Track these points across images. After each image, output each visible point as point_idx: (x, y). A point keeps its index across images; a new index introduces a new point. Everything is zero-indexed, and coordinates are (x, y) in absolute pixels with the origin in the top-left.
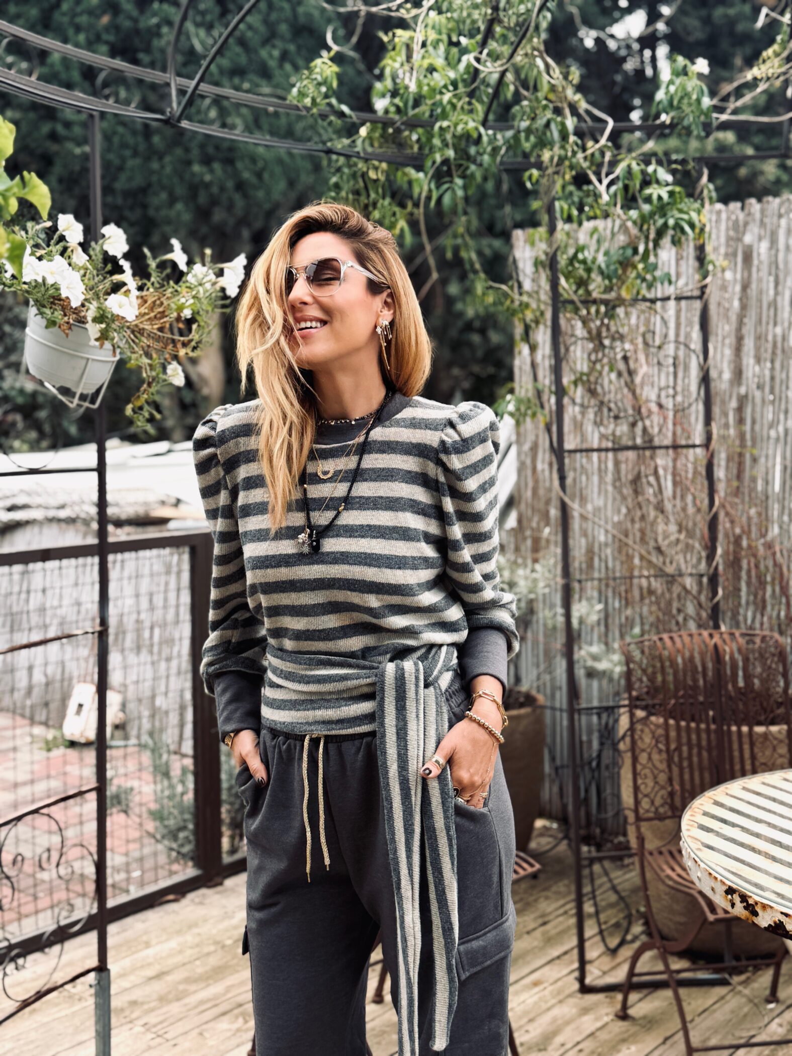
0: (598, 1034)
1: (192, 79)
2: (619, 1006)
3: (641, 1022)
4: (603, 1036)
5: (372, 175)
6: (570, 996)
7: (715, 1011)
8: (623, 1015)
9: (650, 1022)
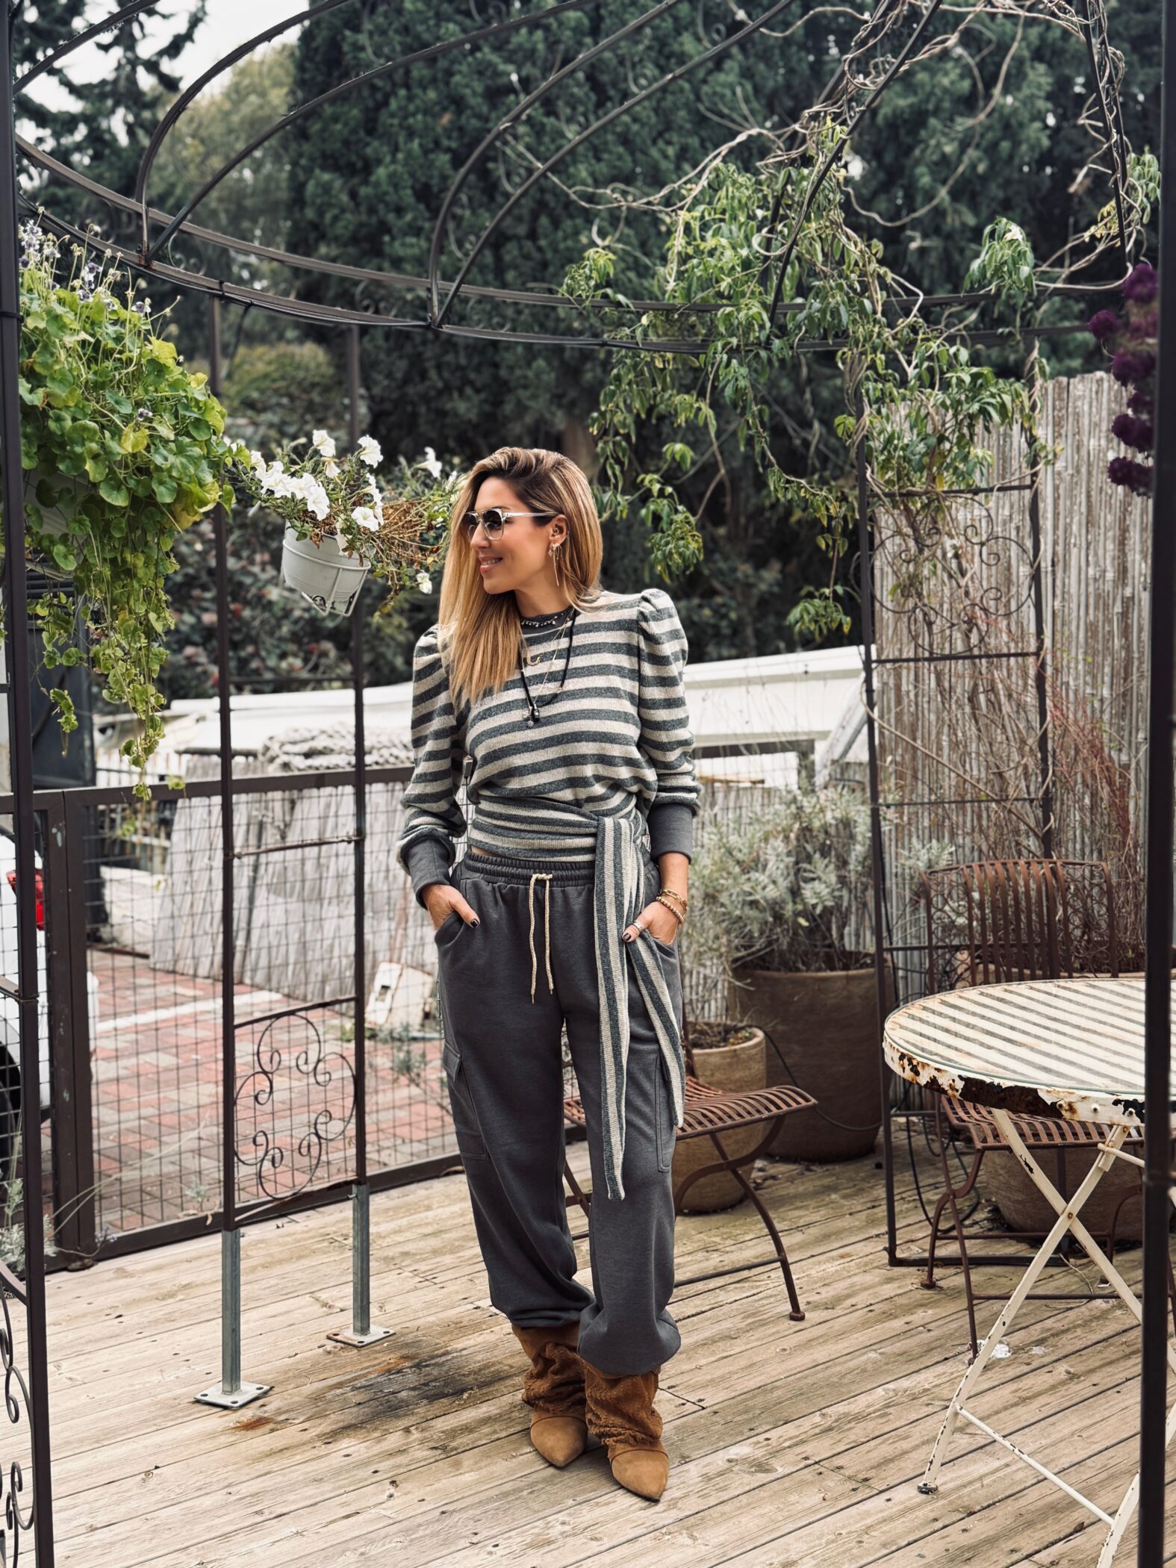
0: (897, 1298)
1: (452, 280)
2: (924, 1278)
3: (943, 1292)
4: (901, 1300)
5: (659, 364)
6: (876, 1267)
8: (927, 1285)
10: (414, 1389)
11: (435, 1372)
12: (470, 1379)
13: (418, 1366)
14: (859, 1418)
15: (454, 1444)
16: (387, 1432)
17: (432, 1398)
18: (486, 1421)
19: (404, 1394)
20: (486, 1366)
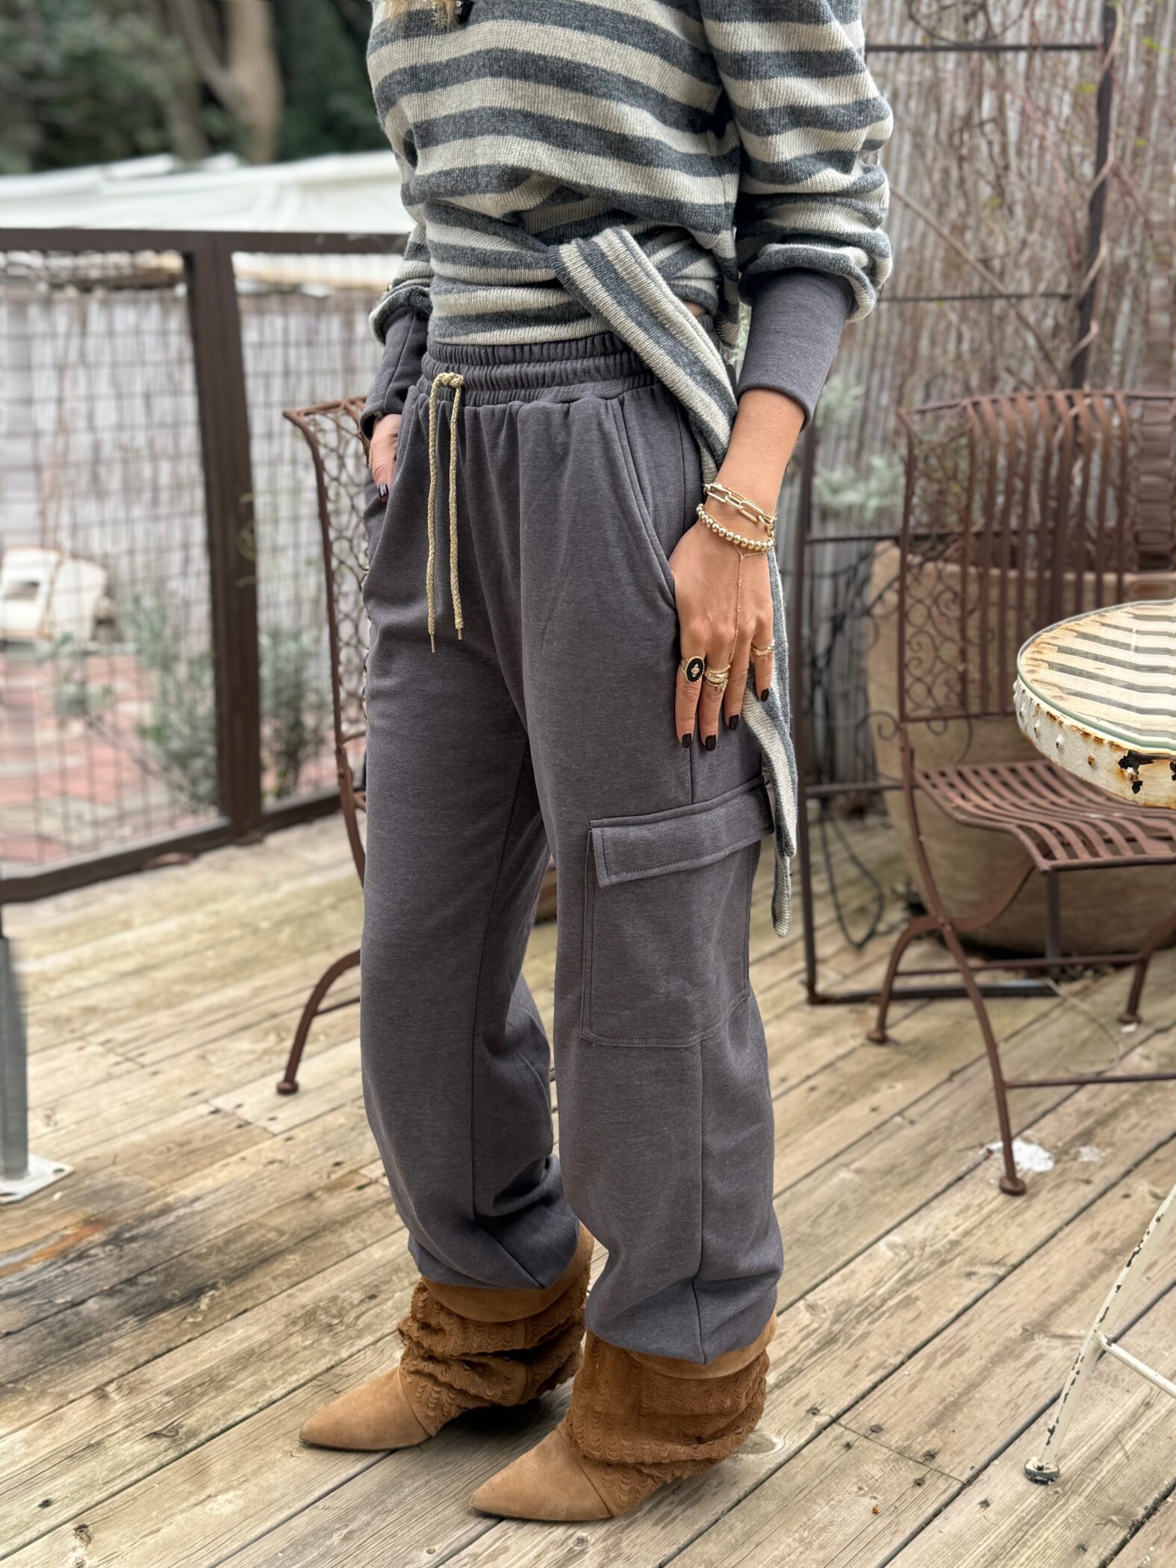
0: (840, 1064)
2: (873, 1025)
3: (909, 1048)
4: (849, 1067)
6: (794, 1008)
7: (1033, 1034)
8: (881, 1039)
9: (924, 1048)
10: (111, 1293)
11: (148, 1254)
12: (210, 1263)
13: (116, 1240)
14: (871, 1310)
15: (190, 1422)
16: (64, 1401)
17: (148, 1310)
18: (247, 1359)
19: (92, 1305)
20: (238, 1234)
